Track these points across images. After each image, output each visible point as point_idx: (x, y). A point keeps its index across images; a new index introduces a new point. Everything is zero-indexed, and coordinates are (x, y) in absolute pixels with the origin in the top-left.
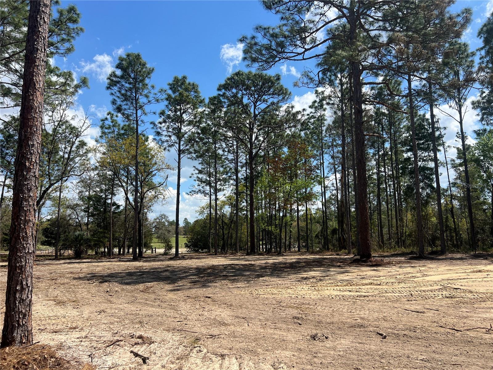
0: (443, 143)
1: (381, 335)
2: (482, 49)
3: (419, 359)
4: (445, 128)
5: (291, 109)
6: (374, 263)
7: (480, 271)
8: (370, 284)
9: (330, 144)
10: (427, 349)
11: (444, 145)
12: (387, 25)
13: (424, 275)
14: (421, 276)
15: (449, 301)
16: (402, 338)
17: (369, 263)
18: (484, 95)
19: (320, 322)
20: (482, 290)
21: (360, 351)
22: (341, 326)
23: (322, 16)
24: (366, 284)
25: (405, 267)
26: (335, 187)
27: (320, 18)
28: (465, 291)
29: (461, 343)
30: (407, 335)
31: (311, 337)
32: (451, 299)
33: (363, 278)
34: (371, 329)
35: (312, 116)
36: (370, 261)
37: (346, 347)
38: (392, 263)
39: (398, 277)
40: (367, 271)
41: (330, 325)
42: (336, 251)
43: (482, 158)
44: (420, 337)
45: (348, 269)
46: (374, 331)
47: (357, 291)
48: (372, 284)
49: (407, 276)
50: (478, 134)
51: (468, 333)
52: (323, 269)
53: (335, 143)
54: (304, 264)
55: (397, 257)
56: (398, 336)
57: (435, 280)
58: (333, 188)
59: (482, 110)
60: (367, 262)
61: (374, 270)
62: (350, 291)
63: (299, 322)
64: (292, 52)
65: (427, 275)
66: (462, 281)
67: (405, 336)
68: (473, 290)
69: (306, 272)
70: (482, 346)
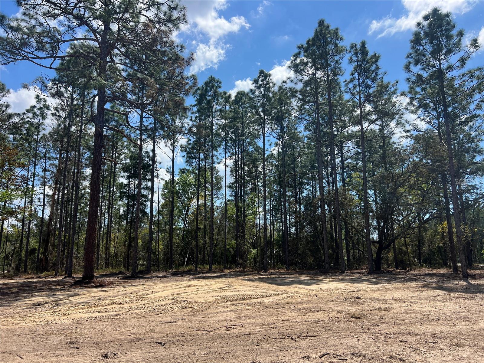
0: (158, 175)
1: (160, 343)
2: (194, 106)
3: (202, 354)
4: (160, 163)
5: (4, 108)
6: (97, 284)
7: (190, 286)
8: (112, 304)
9: (42, 155)
10: (201, 347)
11: (158, 177)
12: (127, 61)
13: (152, 292)
14: (150, 293)
15: (186, 311)
16: (176, 343)
17: (92, 284)
18: (190, 142)
19: (97, 343)
20: (202, 300)
21: (155, 358)
22: (122, 343)
23: (69, 29)
24: (109, 305)
25: (128, 287)
26: (41, 202)
27: (67, 31)
28: (192, 302)
29: (218, 339)
30: (180, 340)
31: (102, 356)
32: (186, 310)
33: (99, 299)
34: (149, 340)
35: (29, 121)
36: (93, 283)
37: (141, 357)
38: (115, 284)
39: (132, 295)
40: (97, 292)
41: (110, 344)
42: (37, 273)
43: (181, 191)
44: (189, 340)
45: (76, 291)
46: (153, 342)
47: (105, 312)
48: (113, 303)
49: (139, 294)
50: (182, 171)
51: (216, 332)
52: (47, 294)
53: (47, 155)
54: (16, 290)
55: (108, 277)
56: (172, 342)
57: (164, 295)
58: (39, 204)
59: (187, 154)
60: (90, 283)
61: (102, 291)
62: (99, 312)
63: (76, 346)
64: (32, 54)
65: (155, 292)
66: (183, 294)
67: (178, 341)
68: (196, 300)
69: (27, 298)
70: (231, 339)
